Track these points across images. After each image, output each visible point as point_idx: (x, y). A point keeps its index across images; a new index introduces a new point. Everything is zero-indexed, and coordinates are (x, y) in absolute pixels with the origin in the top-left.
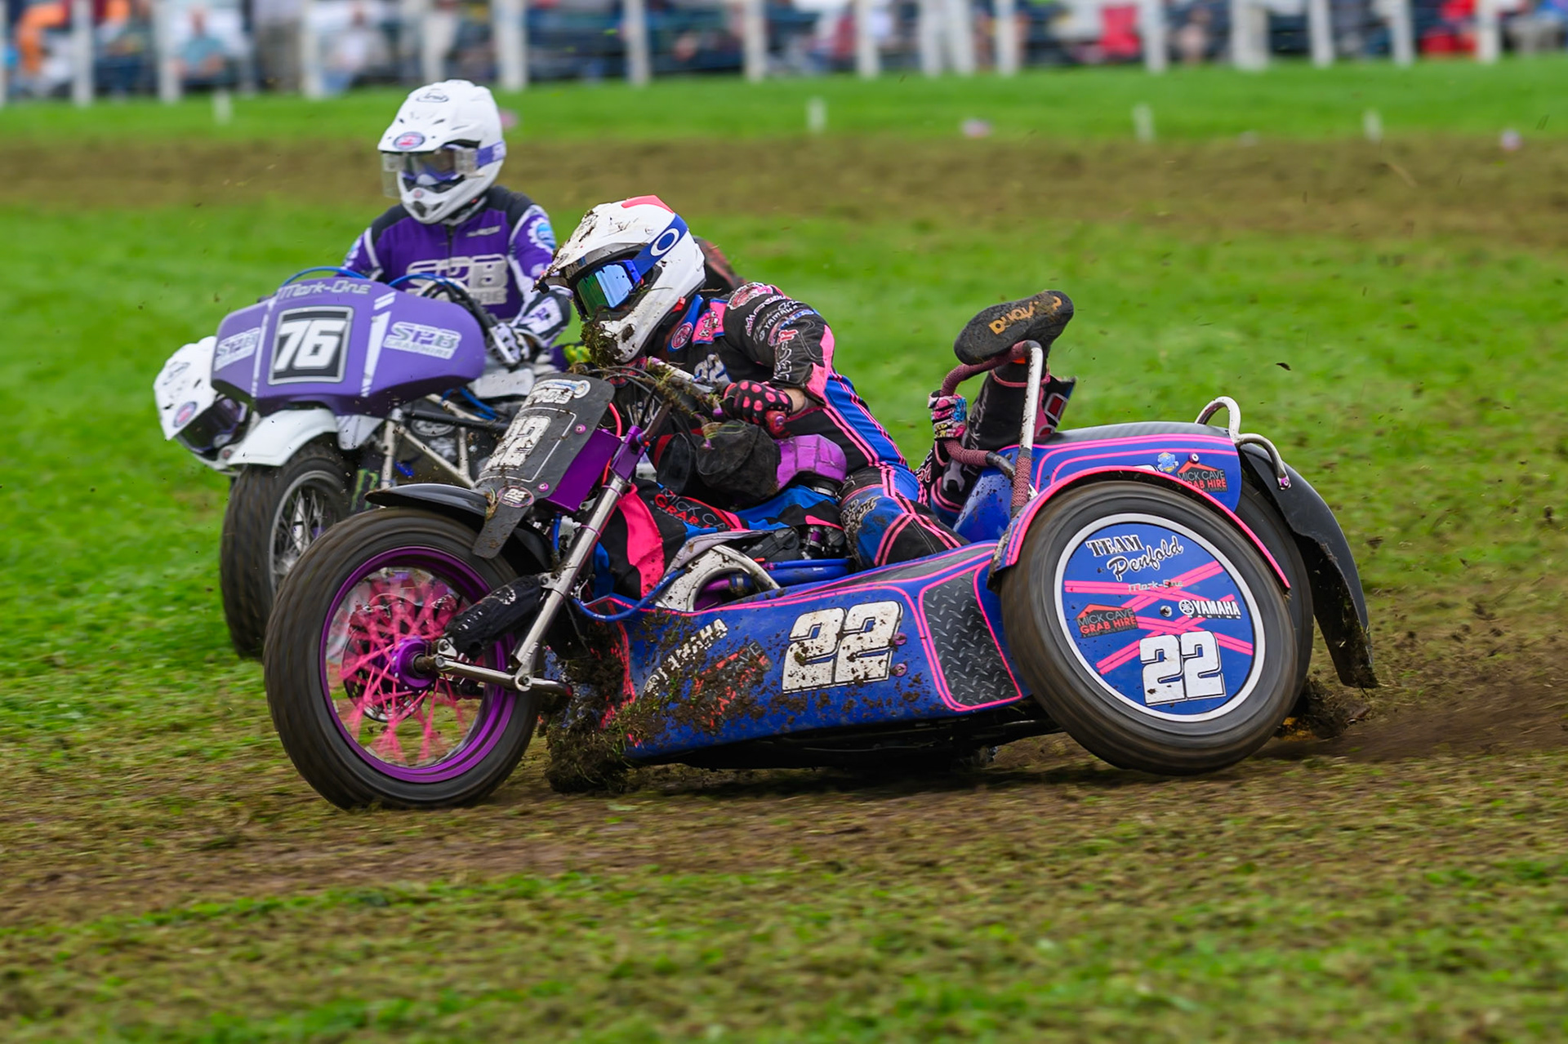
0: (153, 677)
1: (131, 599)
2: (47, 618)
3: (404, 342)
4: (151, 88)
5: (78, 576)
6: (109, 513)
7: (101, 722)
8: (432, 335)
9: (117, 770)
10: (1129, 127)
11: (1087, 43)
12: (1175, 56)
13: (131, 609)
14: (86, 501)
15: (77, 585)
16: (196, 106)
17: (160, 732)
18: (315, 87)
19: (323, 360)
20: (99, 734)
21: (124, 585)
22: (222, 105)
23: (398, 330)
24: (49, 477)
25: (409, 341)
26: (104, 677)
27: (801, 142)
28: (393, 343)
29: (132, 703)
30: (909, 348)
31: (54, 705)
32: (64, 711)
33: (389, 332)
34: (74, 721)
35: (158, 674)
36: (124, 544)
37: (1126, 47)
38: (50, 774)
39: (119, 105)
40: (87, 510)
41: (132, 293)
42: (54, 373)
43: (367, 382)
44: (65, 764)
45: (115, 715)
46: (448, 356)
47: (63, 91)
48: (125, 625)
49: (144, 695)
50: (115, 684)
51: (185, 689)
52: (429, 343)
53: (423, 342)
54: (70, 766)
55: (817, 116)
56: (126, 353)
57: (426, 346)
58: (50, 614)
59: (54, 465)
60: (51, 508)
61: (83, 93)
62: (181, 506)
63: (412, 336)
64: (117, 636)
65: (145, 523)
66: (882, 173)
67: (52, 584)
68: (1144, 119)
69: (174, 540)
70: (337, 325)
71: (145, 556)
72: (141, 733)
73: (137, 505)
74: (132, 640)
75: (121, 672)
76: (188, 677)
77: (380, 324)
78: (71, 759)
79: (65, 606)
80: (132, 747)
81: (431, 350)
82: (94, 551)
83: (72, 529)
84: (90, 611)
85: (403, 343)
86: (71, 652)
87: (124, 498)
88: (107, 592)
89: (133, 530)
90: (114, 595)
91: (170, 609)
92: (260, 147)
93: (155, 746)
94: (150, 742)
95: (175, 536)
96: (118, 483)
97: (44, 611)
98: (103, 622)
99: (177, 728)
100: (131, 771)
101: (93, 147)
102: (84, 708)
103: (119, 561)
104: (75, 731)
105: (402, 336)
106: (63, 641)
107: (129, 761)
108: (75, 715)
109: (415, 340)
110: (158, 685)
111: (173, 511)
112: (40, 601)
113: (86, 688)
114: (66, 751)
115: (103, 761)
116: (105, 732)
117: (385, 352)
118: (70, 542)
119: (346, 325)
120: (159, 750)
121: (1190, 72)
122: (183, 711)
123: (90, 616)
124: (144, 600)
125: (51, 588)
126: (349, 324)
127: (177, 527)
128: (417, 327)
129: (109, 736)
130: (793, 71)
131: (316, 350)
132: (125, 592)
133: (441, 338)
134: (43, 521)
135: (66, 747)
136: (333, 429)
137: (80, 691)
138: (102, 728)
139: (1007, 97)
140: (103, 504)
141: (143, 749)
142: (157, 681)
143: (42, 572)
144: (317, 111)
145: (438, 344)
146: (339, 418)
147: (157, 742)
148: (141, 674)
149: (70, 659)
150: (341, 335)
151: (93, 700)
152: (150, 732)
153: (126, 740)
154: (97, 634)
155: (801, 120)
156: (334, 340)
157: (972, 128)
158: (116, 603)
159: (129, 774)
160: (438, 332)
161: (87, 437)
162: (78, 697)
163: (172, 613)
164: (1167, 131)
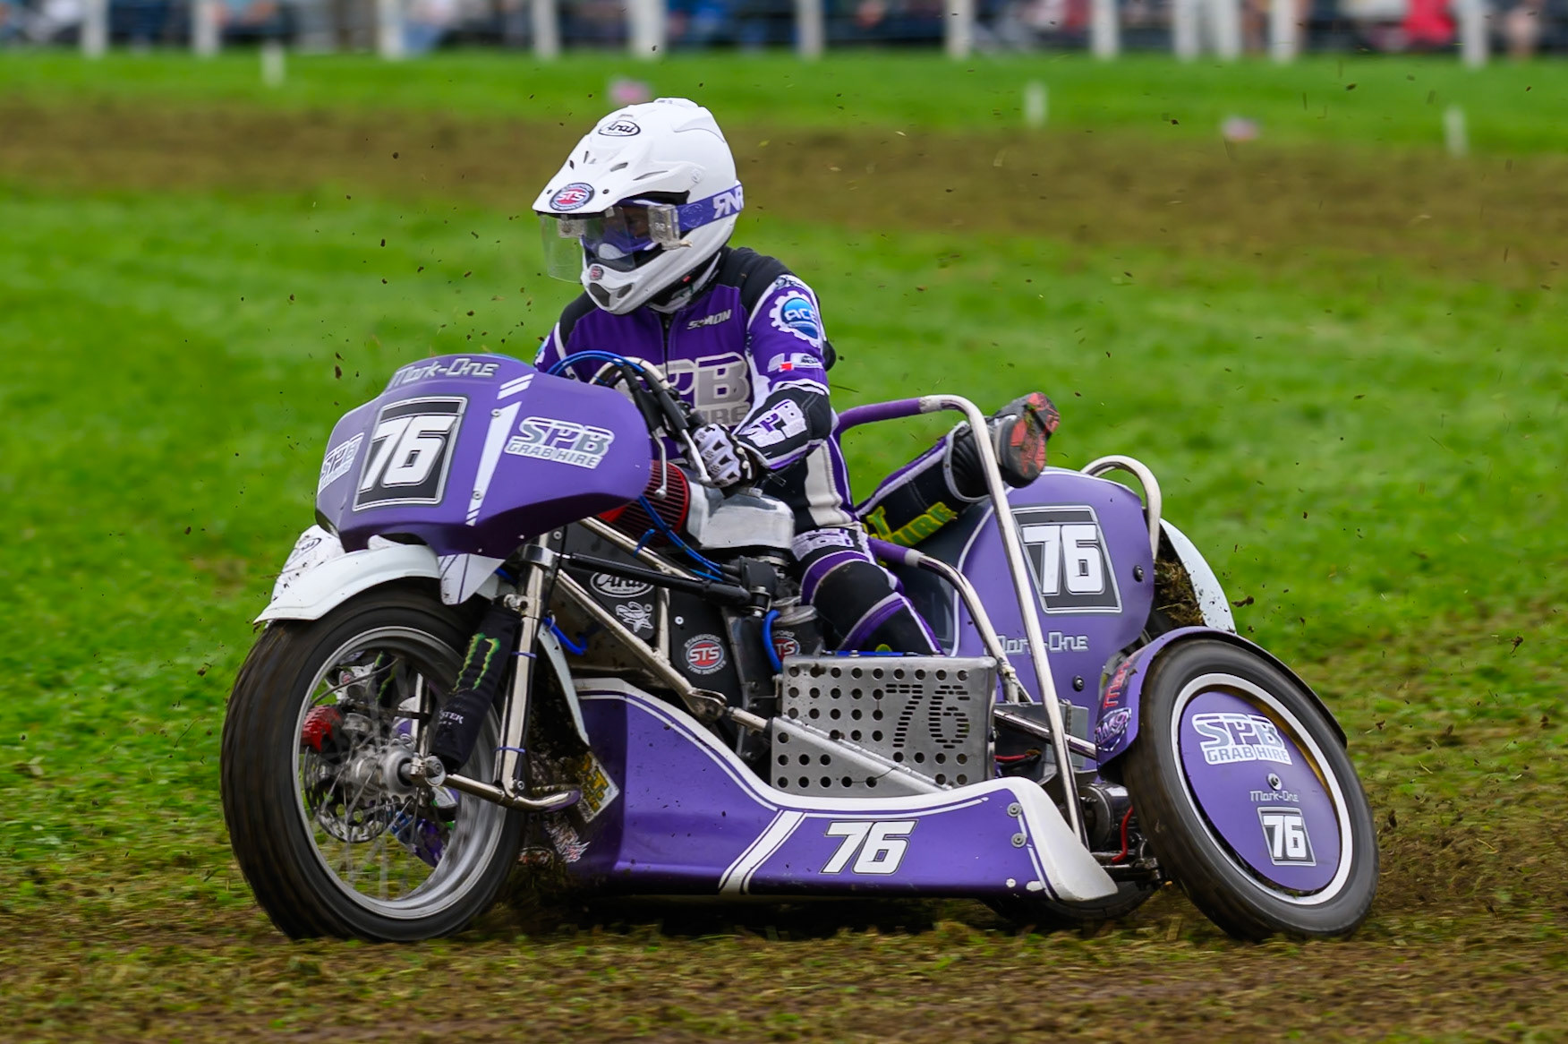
0: (155, 794)
1: (130, 694)
2: (20, 715)
3: (533, 446)
4: (183, 37)
5: (63, 662)
6: (106, 582)
7: (85, 850)
8: (574, 435)
9: (105, 913)
10: (1439, 136)
11: (1387, 24)
12: (1498, 46)
13: (129, 706)
14: (78, 565)
15: (64, 673)
16: (238, 62)
17: (162, 867)
18: (392, 44)
19: (417, 474)
20: (82, 866)
21: (121, 676)
22: (272, 62)
23: (527, 427)
24: (30, 533)
25: (540, 444)
26: (92, 793)
27: (1016, 137)
28: (517, 448)
29: (130, 828)
30: (1144, 408)
31: (27, 826)
32: (39, 834)
33: (515, 431)
34: (52, 848)
35: (164, 792)
36: (126, 623)
37: (1438, 33)
38: (17, 915)
39: (140, 56)
40: (79, 577)
41: (147, 299)
42: (44, 399)
43: (475, 504)
44: (34, 903)
45: (104, 843)
46: (593, 466)
47: (69, 36)
48: (122, 727)
49: (142, 818)
50: (107, 803)
51: (195, 813)
52: (568, 446)
53: (560, 445)
54: (42, 905)
55: (1036, 105)
56: (137, 377)
57: (564, 451)
58: (23, 709)
59: (38, 518)
60: (33, 572)
61: (95, 39)
62: (200, 577)
63: (545, 436)
64: (111, 741)
65: (153, 596)
66: (1121, 181)
67: (29, 671)
68: (1455, 123)
69: (190, 620)
70: (442, 422)
71: (152, 639)
72: (136, 868)
73: (144, 574)
74: (129, 746)
75: (114, 787)
76: (198, 798)
77: (502, 421)
78: (44, 895)
79: (45, 699)
80: (126, 884)
81: (571, 457)
82: (84, 630)
83: (59, 601)
84: (76, 708)
85: (535, 448)
86: (51, 759)
87: (126, 564)
88: (101, 684)
89: (138, 605)
90: (108, 688)
91: (182, 708)
92: (318, 118)
93: (155, 884)
94: (148, 880)
95: (190, 615)
96: (120, 544)
97: (19, 705)
98: (92, 722)
99: (183, 862)
100: (123, 915)
101: (105, 108)
102: (65, 833)
103: (119, 645)
104: (51, 861)
105: (532, 437)
106: (40, 744)
107: (120, 902)
108: (54, 840)
109: (548, 443)
110: (161, 807)
111: (190, 582)
112: (14, 692)
113: (70, 806)
114: (39, 886)
115: (86, 899)
116: (92, 864)
117: (505, 459)
118: (53, 617)
119: (455, 421)
120: (158, 890)
121: (1520, 68)
122: (191, 840)
123: (77, 713)
124: (148, 696)
125: (29, 676)
126: (460, 419)
127: (194, 604)
128: (554, 424)
129: (93, 869)
130: (1005, 44)
131: (412, 459)
132: (123, 685)
133: (586, 438)
134: (21, 589)
135: (40, 881)
136: (431, 573)
137: (61, 810)
138: (89, 858)
139: (1279, 90)
140: (100, 570)
141: (137, 888)
142: (158, 801)
143: (18, 655)
144: (397, 74)
145: (580, 448)
146: (441, 558)
147: (156, 879)
148: (140, 790)
149: (48, 768)
150: (446, 436)
151: (77, 821)
152: (148, 866)
153: (117, 875)
154: (86, 738)
155: (1018, 109)
156: (437, 443)
157: (1235, 128)
158: (111, 698)
159: (120, 919)
160: (583, 431)
161: (81, 481)
162: (57, 817)
163: (185, 714)
164: (1485, 142)
